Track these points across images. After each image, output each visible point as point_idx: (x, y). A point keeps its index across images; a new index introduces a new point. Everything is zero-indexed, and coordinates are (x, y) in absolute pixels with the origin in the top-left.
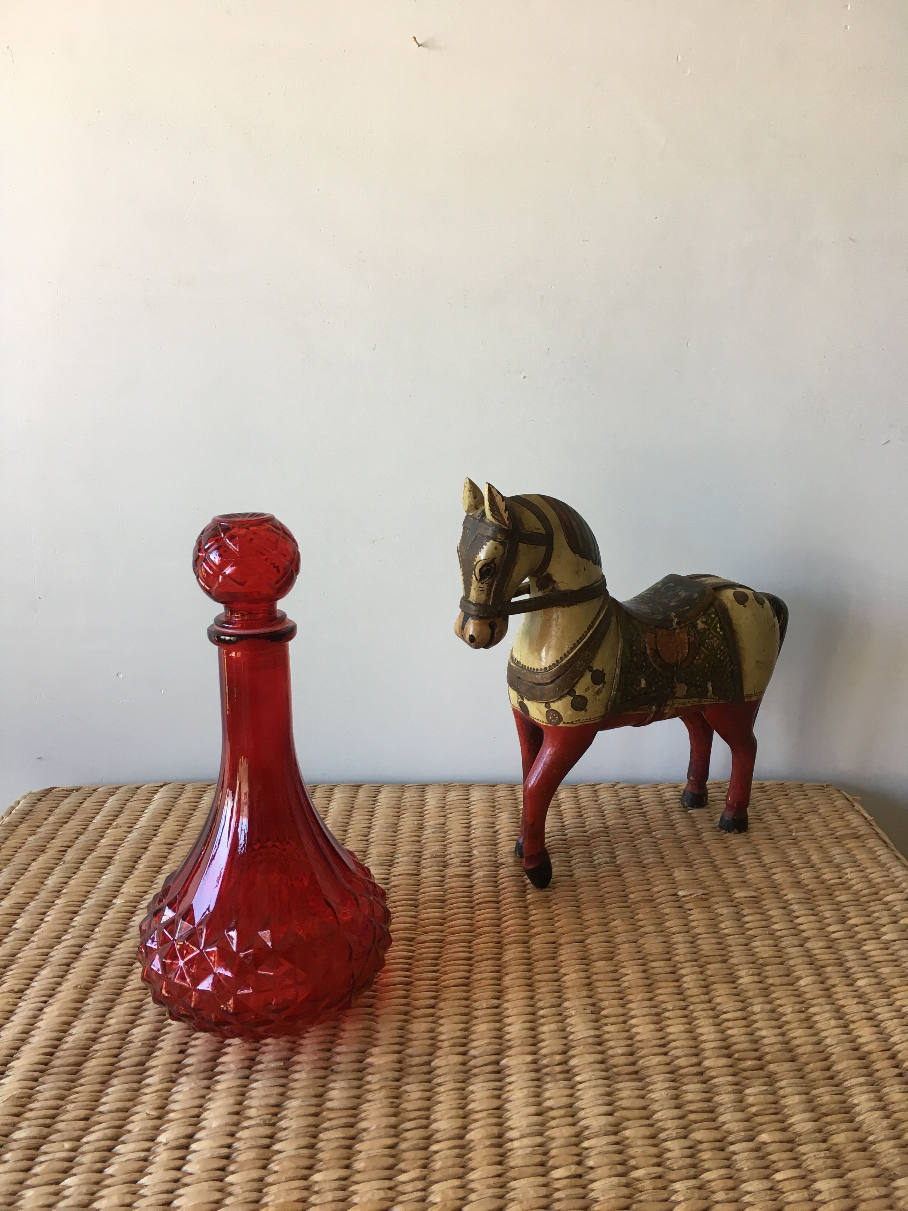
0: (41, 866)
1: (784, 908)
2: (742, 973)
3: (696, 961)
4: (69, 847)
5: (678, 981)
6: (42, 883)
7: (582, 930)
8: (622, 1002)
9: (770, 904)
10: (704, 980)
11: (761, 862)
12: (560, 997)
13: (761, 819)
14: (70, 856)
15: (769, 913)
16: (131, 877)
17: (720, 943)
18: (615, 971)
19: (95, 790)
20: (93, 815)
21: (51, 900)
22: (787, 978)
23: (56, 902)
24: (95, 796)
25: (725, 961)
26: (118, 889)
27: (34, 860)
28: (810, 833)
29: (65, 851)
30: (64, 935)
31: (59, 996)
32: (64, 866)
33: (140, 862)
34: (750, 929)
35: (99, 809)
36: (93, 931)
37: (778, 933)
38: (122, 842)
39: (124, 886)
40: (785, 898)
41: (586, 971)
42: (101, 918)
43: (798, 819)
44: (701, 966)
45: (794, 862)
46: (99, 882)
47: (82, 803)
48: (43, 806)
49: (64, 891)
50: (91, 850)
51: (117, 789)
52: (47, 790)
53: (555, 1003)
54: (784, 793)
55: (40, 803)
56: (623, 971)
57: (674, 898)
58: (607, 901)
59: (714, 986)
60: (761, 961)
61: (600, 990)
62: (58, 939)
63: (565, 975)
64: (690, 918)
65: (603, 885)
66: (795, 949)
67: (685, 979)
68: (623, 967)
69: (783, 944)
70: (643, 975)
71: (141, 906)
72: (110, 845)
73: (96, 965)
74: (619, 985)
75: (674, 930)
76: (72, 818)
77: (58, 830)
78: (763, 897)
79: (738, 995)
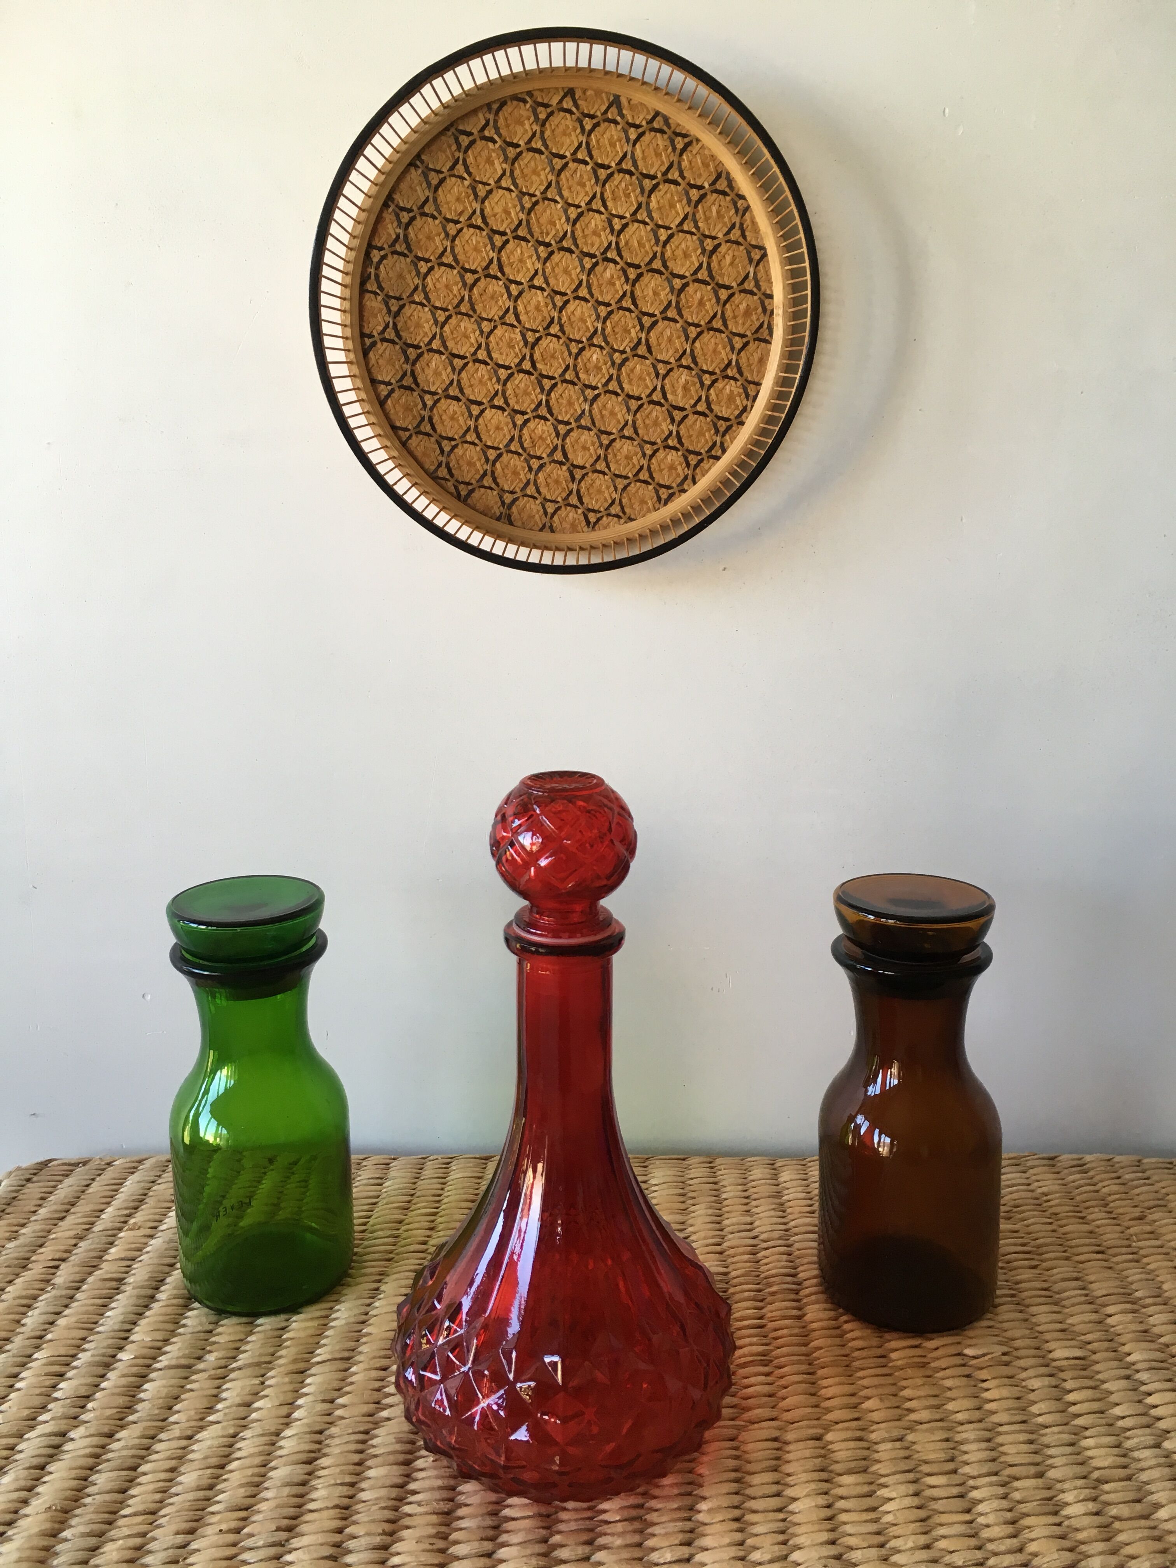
0: (17, 1294)
1: (1128, 1377)
2: (1069, 1497)
3: (996, 1474)
4: (63, 1260)
5: (968, 1511)
6: (18, 1322)
7: (818, 1415)
8: (883, 1552)
9: (1105, 1369)
10: (1010, 1510)
11: (1087, 1295)
12: (785, 1543)
13: (1082, 1218)
14: (62, 1277)
15: (1105, 1386)
16: (148, 1313)
17: (1031, 1442)
18: (870, 1495)
19: (109, 1164)
20: (103, 1207)
21: (29, 1352)
22: (1138, 1506)
23: (35, 1356)
24: (109, 1175)
25: (1040, 1475)
26: (126, 1335)
27: (10, 1282)
28: (1158, 1243)
29: (57, 1267)
30: (41, 1414)
31: (22, 1523)
32: (54, 1292)
33: (162, 1288)
34: (1078, 1416)
35: (112, 1197)
36: (83, 1407)
37: (1120, 1423)
38: (139, 1253)
39: (137, 1329)
40: (1128, 1359)
41: (826, 1493)
42: (97, 1386)
43: (1140, 1218)
44: (1004, 1485)
45: (1138, 1294)
46: (101, 1322)
47: (88, 1186)
48: (33, 1190)
49: (49, 1337)
50: (94, 1266)
51: (140, 1162)
52: (41, 1163)
53: (778, 1554)
54: (1113, 1175)
55: (30, 1185)
56: (883, 1493)
57: (958, 1360)
58: (856, 1364)
59: (1026, 1522)
60: (1096, 1474)
61: (848, 1529)
62: (31, 1421)
63: (795, 1499)
64: (987, 1395)
65: (849, 1336)
66: (1147, 1453)
67: (980, 1508)
68: (885, 1486)
69: (1128, 1444)
70: (916, 1501)
71: (157, 1365)
72: (122, 1259)
73: (81, 1468)
74: (876, 1521)
75: (960, 1417)
76: (72, 1210)
77: (49, 1231)
78: (1094, 1357)
79: (1063, 1537)
